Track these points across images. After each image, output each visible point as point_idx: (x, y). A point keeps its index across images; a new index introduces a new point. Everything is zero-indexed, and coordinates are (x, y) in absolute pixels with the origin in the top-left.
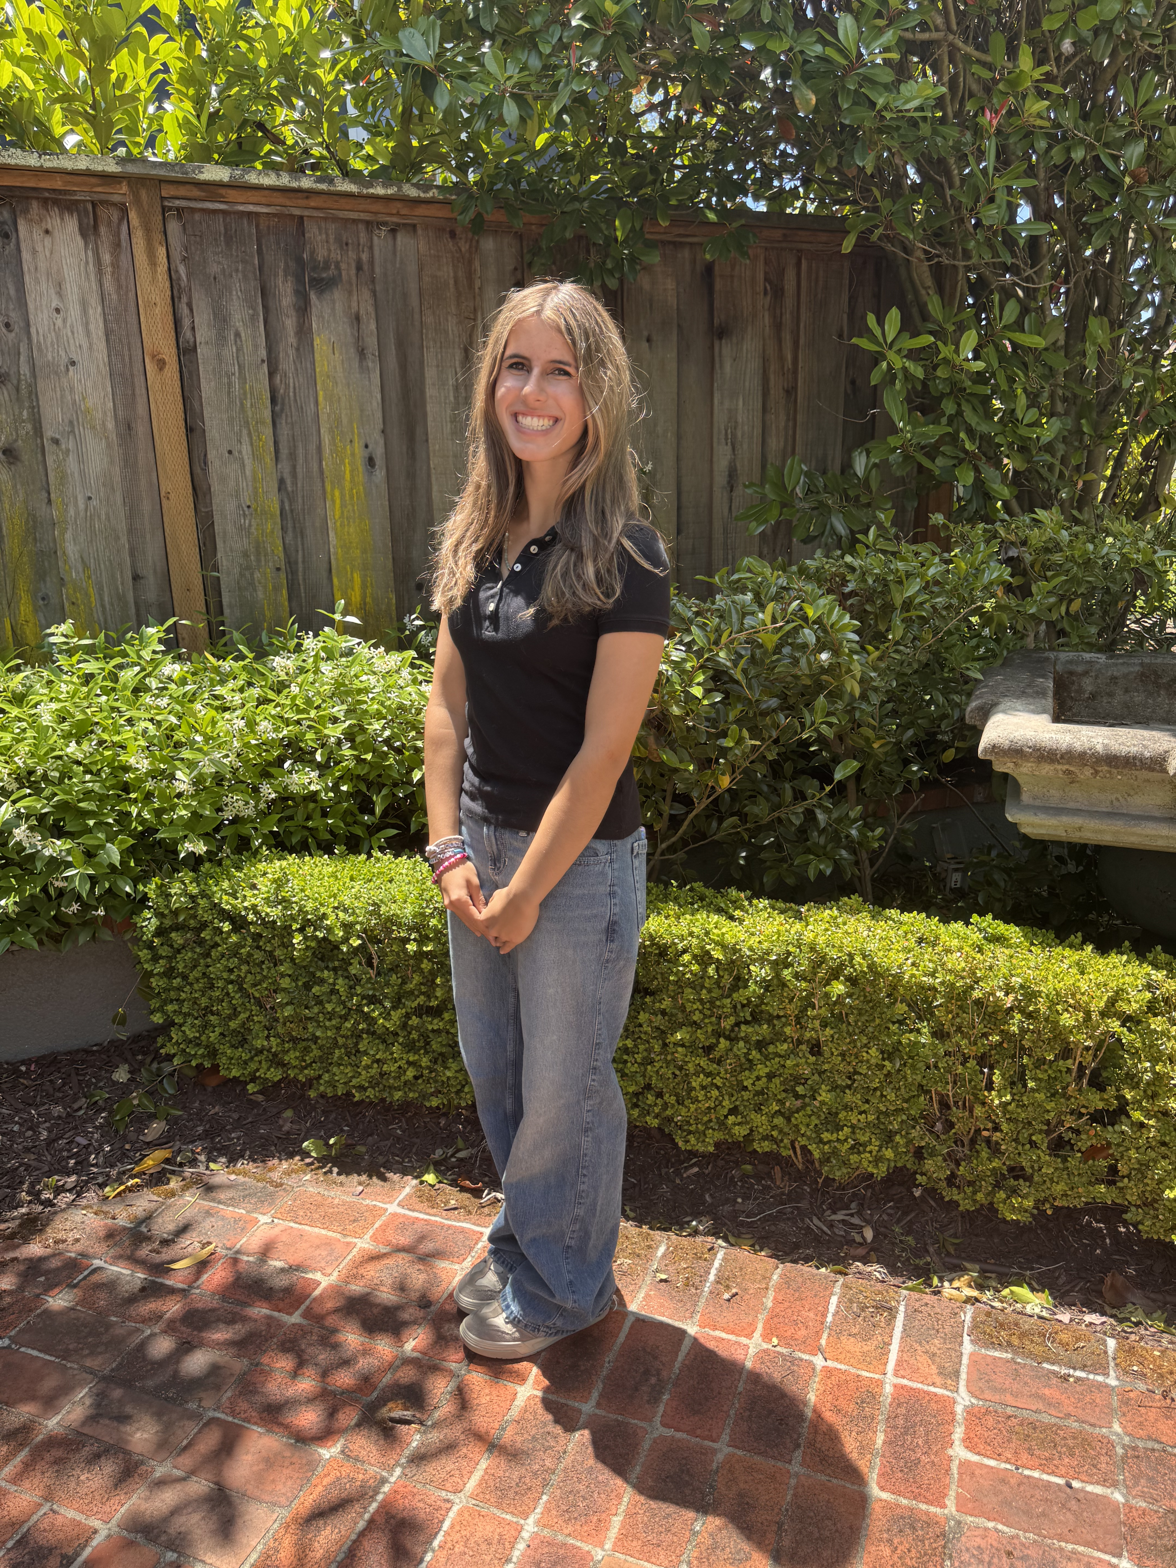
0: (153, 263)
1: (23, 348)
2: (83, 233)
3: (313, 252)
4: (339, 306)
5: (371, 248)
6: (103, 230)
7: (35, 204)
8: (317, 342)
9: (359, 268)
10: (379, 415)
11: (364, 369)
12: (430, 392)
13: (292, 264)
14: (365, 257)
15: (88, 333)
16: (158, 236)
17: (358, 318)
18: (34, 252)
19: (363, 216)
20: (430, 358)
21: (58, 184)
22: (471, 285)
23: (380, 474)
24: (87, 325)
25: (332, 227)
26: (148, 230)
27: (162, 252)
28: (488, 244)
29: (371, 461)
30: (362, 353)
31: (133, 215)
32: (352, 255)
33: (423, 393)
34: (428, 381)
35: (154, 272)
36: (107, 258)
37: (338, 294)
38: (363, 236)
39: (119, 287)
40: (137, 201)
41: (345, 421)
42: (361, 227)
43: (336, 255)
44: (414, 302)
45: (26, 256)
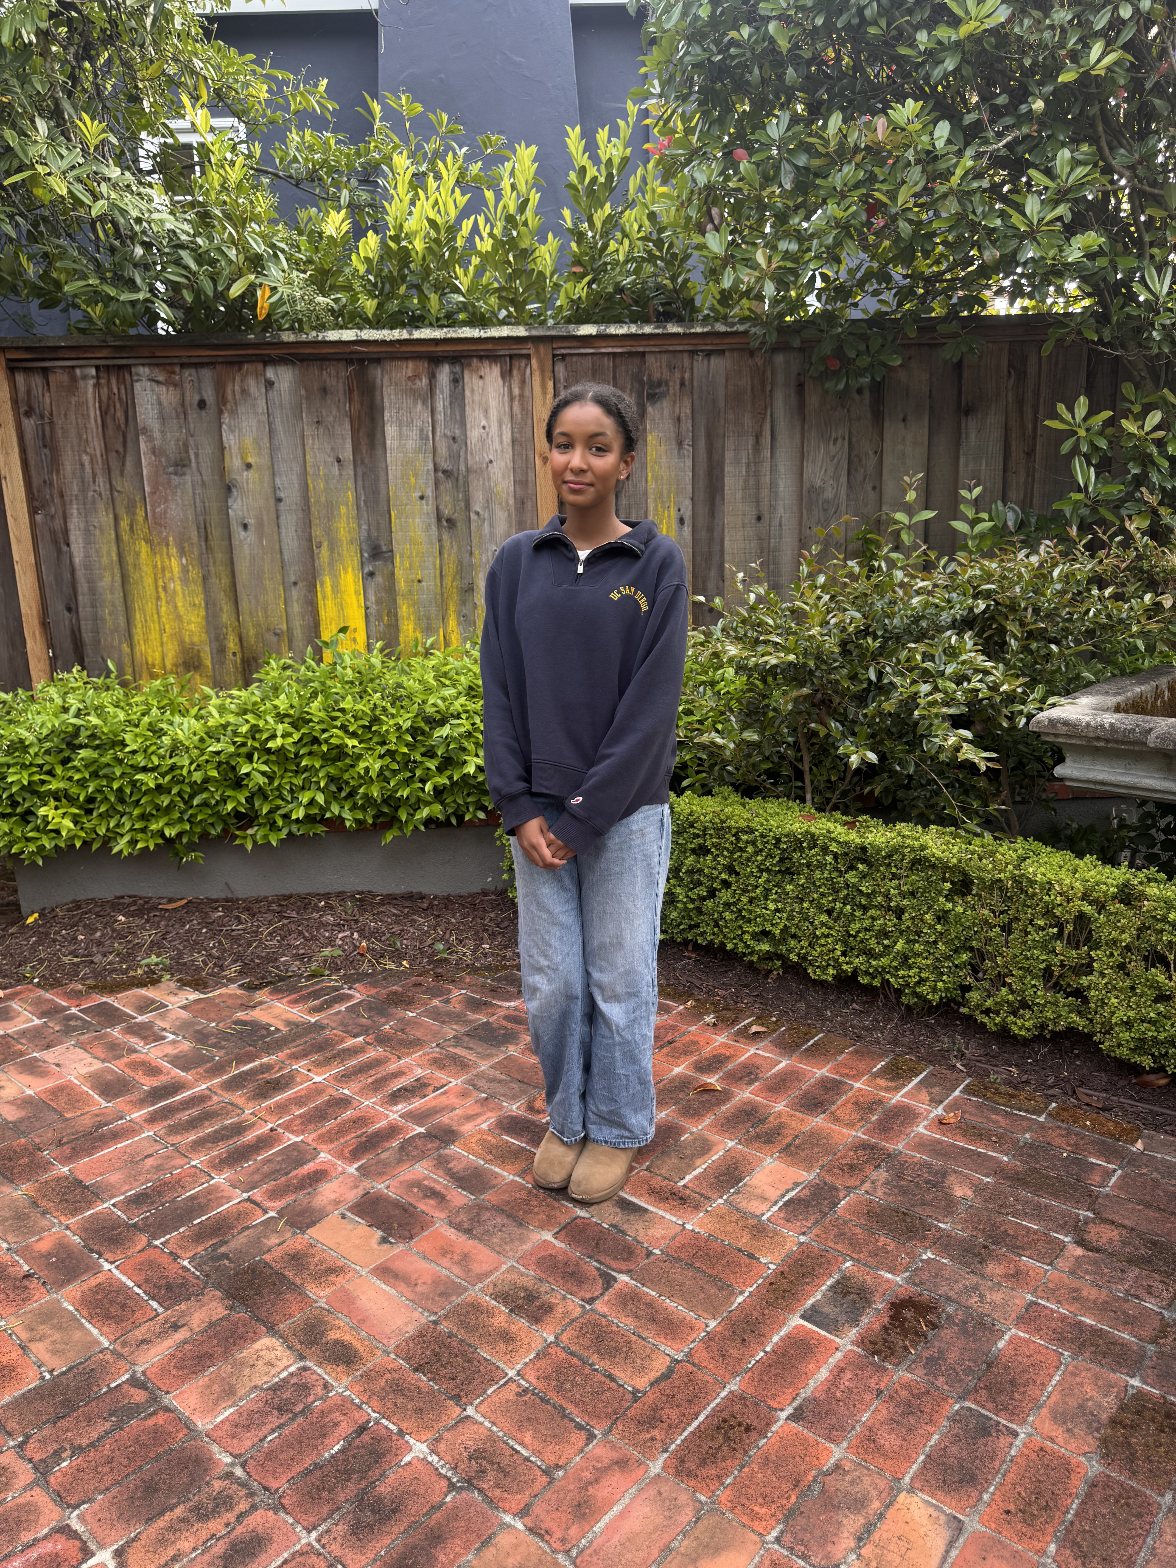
0: (544, 392)
1: (462, 453)
2: (503, 376)
3: (650, 376)
4: (666, 413)
5: (692, 369)
6: (515, 372)
7: (475, 360)
8: (649, 438)
9: (682, 384)
10: (690, 487)
11: (680, 456)
12: (728, 469)
13: (636, 385)
14: (687, 376)
15: (501, 442)
16: (549, 374)
17: (679, 419)
18: (473, 391)
19: (687, 348)
20: (730, 444)
21: (490, 346)
22: (763, 389)
23: (687, 530)
24: (501, 436)
25: (665, 357)
26: (542, 371)
27: (550, 384)
28: (779, 359)
29: (681, 521)
30: (680, 444)
31: (534, 362)
32: (677, 375)
33: (723, 470)
34: (727, 461)
35: (545, 398)
36: (516, 391)
37: (666, 404)
38: (686, 361)
39: (523, 409)
40: (537, 352)
41: (665, 492)
42: (686, 355)
43: (666, 375)
44: (722, 404)
45: (468, 393)
